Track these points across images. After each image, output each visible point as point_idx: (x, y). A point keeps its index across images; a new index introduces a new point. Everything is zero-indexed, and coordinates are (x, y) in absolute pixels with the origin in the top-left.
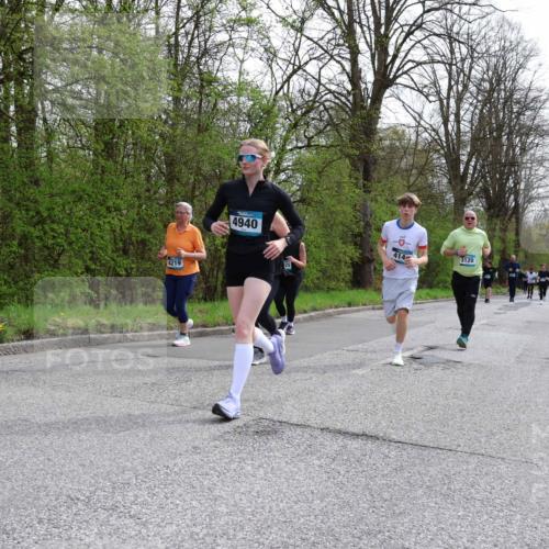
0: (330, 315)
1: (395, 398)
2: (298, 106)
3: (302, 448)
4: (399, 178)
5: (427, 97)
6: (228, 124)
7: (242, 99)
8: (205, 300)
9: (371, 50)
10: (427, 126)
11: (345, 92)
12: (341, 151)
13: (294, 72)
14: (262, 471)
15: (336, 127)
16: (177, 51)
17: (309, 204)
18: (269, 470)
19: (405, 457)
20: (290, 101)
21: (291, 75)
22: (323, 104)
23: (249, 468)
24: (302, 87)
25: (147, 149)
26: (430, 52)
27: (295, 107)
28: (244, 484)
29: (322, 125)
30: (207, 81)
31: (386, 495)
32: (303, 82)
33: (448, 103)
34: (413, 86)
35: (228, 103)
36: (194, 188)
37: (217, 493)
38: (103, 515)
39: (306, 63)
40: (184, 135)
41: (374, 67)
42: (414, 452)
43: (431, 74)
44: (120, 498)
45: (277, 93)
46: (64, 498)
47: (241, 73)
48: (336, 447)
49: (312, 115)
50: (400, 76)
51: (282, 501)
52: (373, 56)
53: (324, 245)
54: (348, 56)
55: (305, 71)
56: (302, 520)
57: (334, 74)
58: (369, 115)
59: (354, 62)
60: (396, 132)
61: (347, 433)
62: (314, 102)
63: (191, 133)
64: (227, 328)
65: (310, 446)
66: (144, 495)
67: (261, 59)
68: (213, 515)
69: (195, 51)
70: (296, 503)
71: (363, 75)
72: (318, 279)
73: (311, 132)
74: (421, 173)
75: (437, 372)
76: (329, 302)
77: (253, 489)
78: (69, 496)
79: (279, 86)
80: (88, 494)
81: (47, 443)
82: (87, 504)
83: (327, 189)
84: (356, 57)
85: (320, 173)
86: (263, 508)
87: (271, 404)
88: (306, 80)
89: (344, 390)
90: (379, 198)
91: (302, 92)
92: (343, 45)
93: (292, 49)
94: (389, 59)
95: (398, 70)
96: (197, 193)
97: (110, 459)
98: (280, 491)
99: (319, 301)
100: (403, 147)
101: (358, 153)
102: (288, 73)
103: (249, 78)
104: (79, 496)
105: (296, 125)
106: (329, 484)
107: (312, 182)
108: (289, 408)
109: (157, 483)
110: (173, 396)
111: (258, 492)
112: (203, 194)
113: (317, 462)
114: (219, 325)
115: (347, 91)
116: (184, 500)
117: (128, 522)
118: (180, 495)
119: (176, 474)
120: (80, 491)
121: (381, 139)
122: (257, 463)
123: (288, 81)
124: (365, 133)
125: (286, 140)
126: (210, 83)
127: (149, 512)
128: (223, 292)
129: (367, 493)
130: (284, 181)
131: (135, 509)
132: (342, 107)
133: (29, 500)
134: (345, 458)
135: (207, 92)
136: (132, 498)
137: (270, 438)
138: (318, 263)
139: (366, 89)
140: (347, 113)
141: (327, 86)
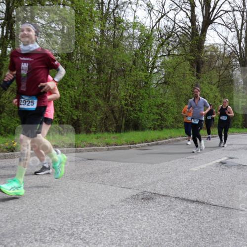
0: (179, 141)
1: (213, 183)
2: (164, 34)
3: (166, 207)
4: (215, 72)
5: (230, 29)
6: (128, 43)
7: (136, 31)
8: (116, 132)
9: (202, 5)
10: (230, 44)
11: (188, 27)
12: (185, 57)
13: (162, 17)
14: (145, 218)
15: (183, 46)
16: (102, 6)
17: (169, 84)
18: (149, 218)
19: (218, 213)
20: (160, 32)
21: (160, 19)
22: (176, 33)
23: (139, 216)
24: (166, 25)
25: (87, 56)
26: (233, 5)
27: (162, 35)
28: (137, 224)
29: (175, 44)
30: (118, 21)
31: (209, 232)
32: (166, 22)
33: (241, 32)
34: (223, 23)
35: (128, 33)
36: (111, 76)
37: (123, 228)
38: (67, 239)
39: (168, 12)
40: (106, 49)
41: (203, 14)
42: (223, 211)
43: (232, 17)
44: (75, 230)
45: (153, 27)
46: (48, 229)
47: (135, 17)
48: (183, 207)
49: (170, 39)
50: (216, 18)
51: (156, 233)
52: (202, 8)
53: (176, 105)
54: (190, 8)
55: (167, 16)
56: (166, 243)
57: (182, 18)
58: (200, 39)
59: (193, 11)
60: (214, 48)
61: (189, 200)
62: (172, 32)
63: (110, 48)
64: (127, 146)
65: (170, 206)
66: (88, 229)
67: (145, 10)
68: (122, 239)
69: (112, 6)
70: (163, 235)
71: (197, 18)
72: (173, 122)
73: (170, 47)
74: (226, 69)
75: (234, 170)
76: (178, 134)
77: (141, 227)
78: (50, 228)
79: (154, 24)
80: (59, 227)
81: (39, 201)
82: (59, 232)
83: (178, 77)
84: (194, 8)
85: (174, 69)
86: (146, 236)
87: (150, 184)
88: (168, 21)
89: (186, 178)
90: (204, 81)
91: (166, 27)
92: (187, 3)
93: (161, 5)
94: (211, 10)
95: (216, 15)
96: (112, 78)
97: (70, 210)
98: (155, 228)
99: (173, 133)
100: (217, 55)
101: (194, 58)
102: (159, 17)
103: (139, 20)
104: (55, 228)
105: (162, 44)
106: (180, 225)
107: (170, 73)
108: (159, 187)
109: (93, 222)
110: (101, 180)
111: (144, 229)
112: (115, 79)
113: (173, 214)
114: (123, 145)
115: (189, 26)
116: (107, 232)
117: (79, 242)
118: (105, 229)
119: (103, 218)
120: (55, 225)
121: (206, 51)
122: (143, 214)
123: (159, 21)
124: (198, 48)
125: (157, 52)
126: (119, 22)
127: (90, 237)
128: (125, 128)
129: (199, 231)
130: (156, 73)
131: (83, 235)
132: (186, 35)
133: (31, 229)
134: (188, 212)
135: (118, 27)
136: (81, 230)
137: (149, 201)
138: (173, 114)
139: (199, 25)
140: (188, 38)
141: (179, 24)
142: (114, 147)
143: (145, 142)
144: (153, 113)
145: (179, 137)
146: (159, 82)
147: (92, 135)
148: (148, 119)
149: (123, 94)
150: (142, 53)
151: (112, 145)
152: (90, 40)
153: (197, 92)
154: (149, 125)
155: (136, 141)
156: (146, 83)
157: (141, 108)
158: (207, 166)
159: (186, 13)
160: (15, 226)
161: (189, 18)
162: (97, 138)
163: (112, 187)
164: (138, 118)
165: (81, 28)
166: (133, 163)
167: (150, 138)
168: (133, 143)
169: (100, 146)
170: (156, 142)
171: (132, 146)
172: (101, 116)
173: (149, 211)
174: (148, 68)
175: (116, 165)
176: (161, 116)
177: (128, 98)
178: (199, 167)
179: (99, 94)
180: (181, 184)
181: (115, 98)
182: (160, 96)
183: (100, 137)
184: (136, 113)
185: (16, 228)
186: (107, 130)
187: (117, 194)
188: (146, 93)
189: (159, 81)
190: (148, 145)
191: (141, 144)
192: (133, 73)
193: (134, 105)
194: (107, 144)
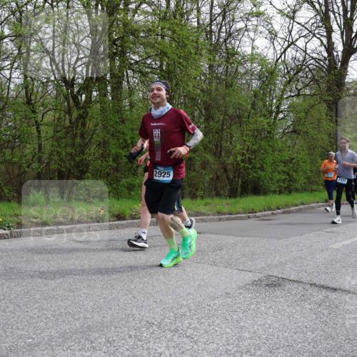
0: (313, 208)
2: (292, 69)
3: (298, 296)
6: (245, 82)
7: (255, 65)
8: (230, 197)
9: (341, 29)
11: (323, 58)
12: (320, 98)
13: (289, 46)
14: (271, 311)
15: (317, 82)
16: (211, 35)
17: (299, 133)
18: (276, 310)
20: (286, 65)
21: (287, 48)
22: (308, 67)
23: (263, 308)
24: (294, 56)
25: (193, 99)
27: (289, 69)
28: (260, 319)
29: (307, 81)
30: (231, 54)
35: (245, 68)
36: (223, 124)
37: (242, 324)
38: (169, 335)
39: (297, 40)
40: (217, 89)
41: (343, 40)
44: (180, 324)
45: (277, 60)
46: (145, 323)
47: (253, 48)
48: (321, 297)
49: (300, 74)
51: (286, 332)
52: (342, 33)
53: (309, 161)
54: (325, 34)
55: (295, 45)
56: (300, 345)
57: (315, 46)
58: (340, 73)
59: (329, 37)
61: (329, 288)
62: (302, 65)
63: (222, 88)
64: (245, 215)
65: (303, 295)
66: (195, 323)
67: (266, 38)
68: (240, 339)
69: (223, 35)
70: (295, 333)
71: (335, 46)
72: (304, 183)
73: (300, 86)
76: (312, 199)
77: (266, 323)
78: (147, 321)
79: (279, 56)
80: (159, 321)
81: (133, 286)
82: (159, 327)
83: (311, 123)
84: (331, 34)
86: (273, 335)
87: (276, 266)
88: (297, 51)
89: (325, 258)
91: (294, 59)
92: (321, 27)
93: (287, 31)
94: (354, 35)
96: (225, 127)
97: (172, 299)
98: (284, 325)
99: (306, 198)
101: (332, 99)
102: (285, 47)
103: (259, 51)
104: (154, 322)
105: (290, 81)
106: (317, 321)
107: (301, 119)
108: (289, 269)
109: (203, 316)
110: (211, 259)
111: (269, 325)
112: (229, 128)
113: (308, 306)
114: (239, 213)
115: (325, 57)
116: (221, 328)
117: (185, 340)
118: (218, 324)
119: (215, 310)
120: (154, 318)
121: (348, 89)
122: (268, 306)
123: (284, 52)
124: (337, 85)
125: (283, 91)
126: (233, 55)
127: (198, 334)
128: (241, 192)
129: (343, 329)
130: (282, 119)
131: (189, 332)
132: (320, 68)
133: (123, 322)
134: (328, 304)
135: (231, 61)
136: (187, 325)
137: (276, 289)
138: (305, 173)
139: (338, 55)
140: (324, 72)
141: (311, 55)
142: (227, 216)
143: (268, 210)
144: (279, 172)
145: (314, 203)
146: (286, 131)
147: (199, 201)
148: (272, 179)
149: (238, 147)
150: (264, 93)
151: (225, 214)
152: (195, 78)
153: (345, 143)
154: (273, 188)
155: (256, 209)
156: (269, 132)
157: (262, 165)
158: (352, 243)
159: (321, 40)
160: (103, 317)
161: (325, 46)
162: (206, 205)
163: (227, 269)
164: (259, 178)
165: (185, 63)
166: (253, 238)
167: (274, 204)
168: (253, 211)
169: (209, 215)
170: (283, 210)
171: (251, 215)
172: (211, 176)
173: (276, 302)
174: (271, 112)
175: (231, 240)
176: (288, 175)
177: (245, 152)
178: (341, 243)
179: (208, 147)
180: (318, 267)
181: (229, 152)
182: (287, 149)
183: (209, 204)
184: (256, 172)
185: (105, 320)
186: (218, 195)
187: (232, 279)
188: (269, 146)
189: (286, 129)
190: (273, 214)
191: (263, 213)
192: (251, 120)
193: (253, 161)
194: (219, 213)
